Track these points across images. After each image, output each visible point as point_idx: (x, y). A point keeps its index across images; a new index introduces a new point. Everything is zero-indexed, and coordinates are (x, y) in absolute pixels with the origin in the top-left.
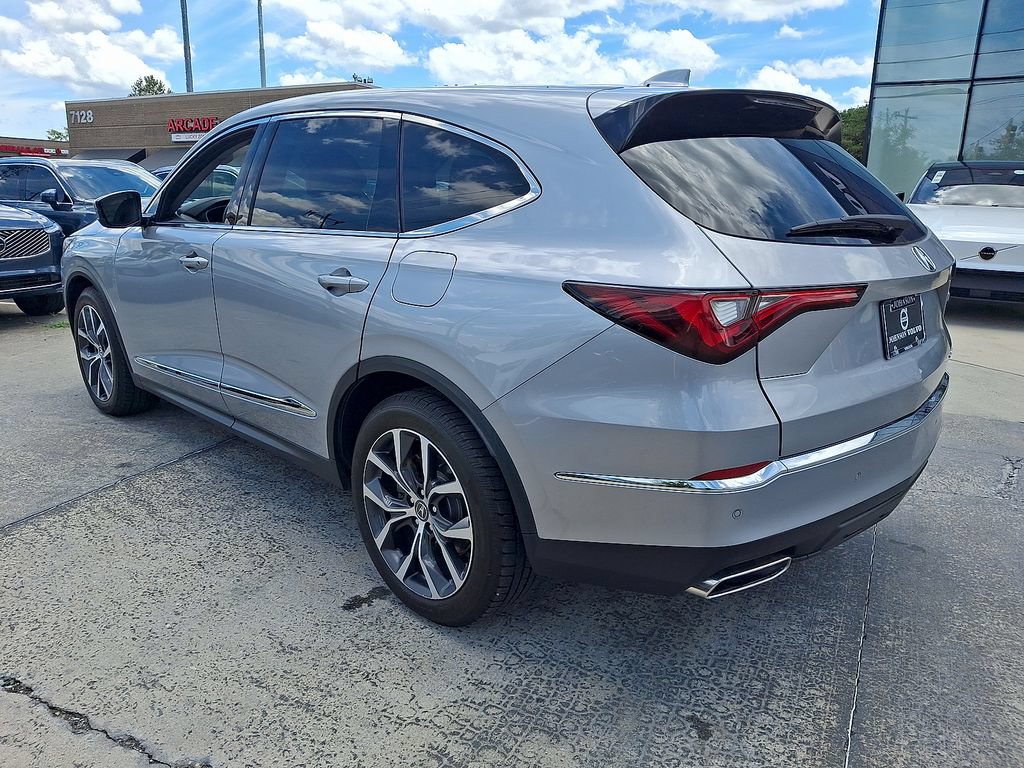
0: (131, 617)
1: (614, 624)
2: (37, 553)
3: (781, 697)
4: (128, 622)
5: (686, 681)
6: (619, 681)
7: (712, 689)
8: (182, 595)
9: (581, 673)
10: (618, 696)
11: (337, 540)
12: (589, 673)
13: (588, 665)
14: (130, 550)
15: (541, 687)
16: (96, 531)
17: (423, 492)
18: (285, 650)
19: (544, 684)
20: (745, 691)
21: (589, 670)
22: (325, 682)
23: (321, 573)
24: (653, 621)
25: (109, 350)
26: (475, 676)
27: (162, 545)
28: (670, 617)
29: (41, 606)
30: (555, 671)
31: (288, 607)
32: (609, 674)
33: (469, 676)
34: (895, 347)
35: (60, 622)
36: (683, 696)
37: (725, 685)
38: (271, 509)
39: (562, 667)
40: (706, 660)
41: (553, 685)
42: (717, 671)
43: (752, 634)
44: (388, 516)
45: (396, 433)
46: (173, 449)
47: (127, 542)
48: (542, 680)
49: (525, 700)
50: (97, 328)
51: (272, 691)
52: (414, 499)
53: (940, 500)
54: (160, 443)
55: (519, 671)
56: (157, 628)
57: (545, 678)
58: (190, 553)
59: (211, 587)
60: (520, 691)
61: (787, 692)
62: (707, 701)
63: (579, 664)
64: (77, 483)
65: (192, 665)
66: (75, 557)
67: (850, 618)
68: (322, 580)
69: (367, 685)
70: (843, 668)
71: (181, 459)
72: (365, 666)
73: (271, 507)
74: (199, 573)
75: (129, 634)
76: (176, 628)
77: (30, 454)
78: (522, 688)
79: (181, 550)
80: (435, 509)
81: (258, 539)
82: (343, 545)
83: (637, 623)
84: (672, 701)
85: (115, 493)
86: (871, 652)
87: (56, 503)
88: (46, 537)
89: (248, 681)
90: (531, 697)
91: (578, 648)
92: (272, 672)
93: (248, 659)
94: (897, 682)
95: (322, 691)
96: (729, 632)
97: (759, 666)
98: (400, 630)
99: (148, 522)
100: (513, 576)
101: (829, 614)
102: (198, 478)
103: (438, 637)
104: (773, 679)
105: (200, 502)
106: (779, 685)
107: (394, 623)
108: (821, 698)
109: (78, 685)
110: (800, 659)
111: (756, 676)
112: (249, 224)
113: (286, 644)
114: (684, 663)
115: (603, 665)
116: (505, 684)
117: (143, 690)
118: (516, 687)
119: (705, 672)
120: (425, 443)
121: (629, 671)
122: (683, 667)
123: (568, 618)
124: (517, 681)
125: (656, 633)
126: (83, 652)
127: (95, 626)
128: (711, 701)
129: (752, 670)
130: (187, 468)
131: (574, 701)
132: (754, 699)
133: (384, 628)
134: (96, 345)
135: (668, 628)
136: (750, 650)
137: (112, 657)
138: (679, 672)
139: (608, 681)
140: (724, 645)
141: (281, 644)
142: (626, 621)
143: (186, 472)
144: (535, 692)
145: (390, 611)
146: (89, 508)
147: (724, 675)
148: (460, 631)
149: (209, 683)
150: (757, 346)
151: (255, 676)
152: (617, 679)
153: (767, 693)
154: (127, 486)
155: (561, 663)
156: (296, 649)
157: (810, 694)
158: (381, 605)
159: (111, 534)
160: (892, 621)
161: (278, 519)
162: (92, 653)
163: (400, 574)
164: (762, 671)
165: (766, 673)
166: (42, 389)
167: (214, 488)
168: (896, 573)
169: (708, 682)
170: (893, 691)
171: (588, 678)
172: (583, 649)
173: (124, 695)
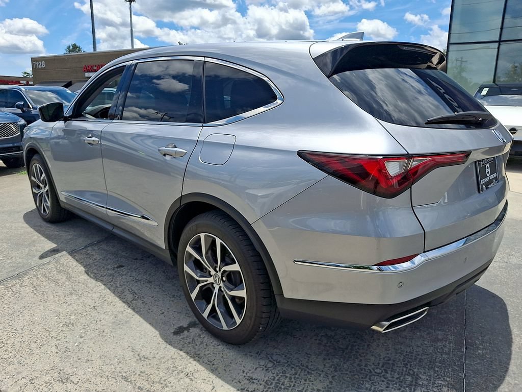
0: (55, 340)
1: (326, 342)
2: (5, 302)
3: (422, 386)
4: (54, 342)
5: (368, 377)
6: (330, 377)
7: (383, 381)
8: (84, 326)
9: (308, 372)
10: (330, 386)
11: (170, 293)
12: (313, 372)
13: (312, 367)
14: (57, 299)
15: (286, 381)
16: (38, 289)
17: (218, 269)
18: (141, 359)
19: (288, 379)
20: (401, 382)
21: (313, 371)
22: (164, 379)
23: (161, 312)
24: (347, 340)
25: (47, 188)
26: (248, 375)
27: (74, 297)
28: (357, 337)
29: (5, 333)
30: (293, 371)
31: (143, 333)
32: (324, 373)
33: (245, 374)
34: (484, 186)
35: (16, 343)
36: (367, 386)
37: (390, 379)
38: (134, 275)
39: (297, 368)
40: (379, 364)
41: (293, 380)
42: (384, 370)
43: (403, 347)
44: (198, 282)
45: (202, 236)
46: (82, 241)
47: (55, 295)
48: (286, 377)
49: (277, 389)
50: (41, 176)
51: (134, 384)
52: (213, 272)
53: (499, 266)
54: (75, 238)
55: (273, 371)
56: (70, 346)
57: (288, 375)
58: (89, 302)
59: (100, 321)
60: (274, 384)
61: (425, 383)
62: (380, 388)
63: (307, 367)
64: (29, 261)
65: (89, 368)
66: (26, 304)
67: (457, 337)
68: (162, 316)
69: (187, 380)
70: (456, 367)
71: (86, 247)
72: (186, 369)
73: (134, 274)
74: (94, 313)
75: (54, 349)
76: (81, 346)
77: (4, 244)
78: (275, 381)
79: (84, 299)
80: (224, 279)
81: (127, 292)
82: (173, 296)
83: (338, 341)
84: (361, 389)
85: (49, 267)
86: (470, 357)
87: (17, 273)
88: (10, 293)
89: (120, 378)
90: (281, 388)
91: (306, 357)
92: (134, 372)
93: (120, 365)
94: (487, 376)
95: (162, 384)
96: (390, 346)
97: (409, 366)
98: (205, 346)
99: (67, 283)
100: (269, 317)
101: (445, 334)
102: (95, 257)
103: (227, 351)
104: (417, 375)
105: (95, 271)
106: (421, 378)
107: (202, 343)
108: (445, 386)
109: (24, 381)
110: (431, 362)
111: (407, 373)
112: (121, 119)
113: (141, 355)
114: (366, 365)
115: (321, 367)
116: (265, 379)
117: (61, 384)
118: (272, 381)
119: (378, 371)
120: (219, 242)
121: (336, 371)
122: (366, 368)
123: (300, 339)
124: (272, 378)
125: (350, 347)
126: (28, 361)
127: (35, 345)
128: (383, 389)
129: (405, 369)
130: (89, 252)
131: (305, 389)
132: (407, 387)
133: (196, 345)
134: (41, 185)
135: (356, 344)
136: (402, 356)
137: (44, 363)
138: (363, 372)
139: (324, 377)
140: (388, 354)
141: (139, 355)
142: (333, 340)
143: (88, 254)
144: (283, 384)
145: (199, 336)
146: (35, 276)
147: (389, 372)
148: (240, 347)
149: (98, 379)
150: (411, 188)
151: (124, 374)
152: (329, 376)
153: (414, 383)
154: (56, 262)
155: (297, 366)
156: (147, 358)
157: (438, 384)
158: (195, 331)
159: (47, 290)
160: (480, 338)
161: (138, 281)
162: (33, 361)
163: (205, 315)
164: (410, 370)
165: (413, 371)
166: (13, 208)
167: (103, 263)
168: (480, 309)
169: (381, 377)
170: (485, 382)
171: (313, 375)
172: (309, 357)
173: (50, 387)
